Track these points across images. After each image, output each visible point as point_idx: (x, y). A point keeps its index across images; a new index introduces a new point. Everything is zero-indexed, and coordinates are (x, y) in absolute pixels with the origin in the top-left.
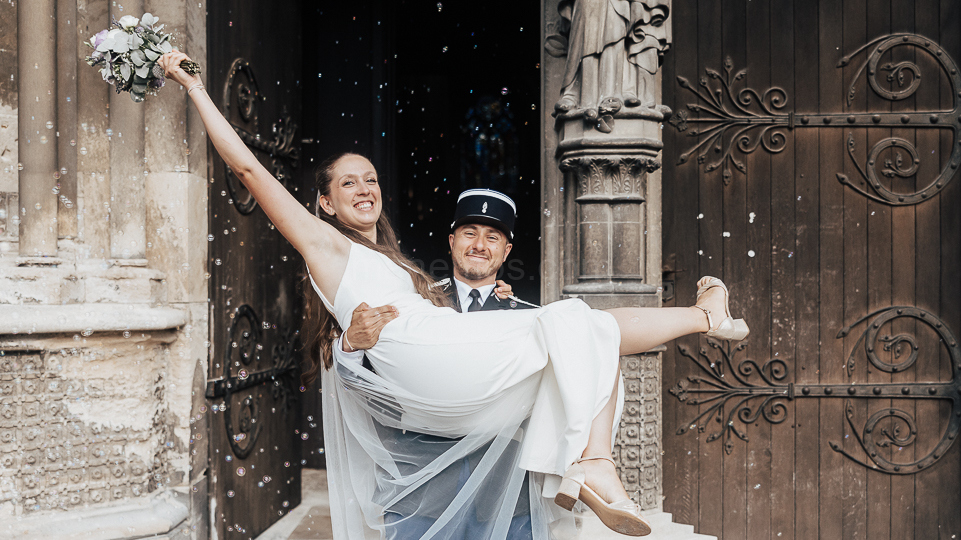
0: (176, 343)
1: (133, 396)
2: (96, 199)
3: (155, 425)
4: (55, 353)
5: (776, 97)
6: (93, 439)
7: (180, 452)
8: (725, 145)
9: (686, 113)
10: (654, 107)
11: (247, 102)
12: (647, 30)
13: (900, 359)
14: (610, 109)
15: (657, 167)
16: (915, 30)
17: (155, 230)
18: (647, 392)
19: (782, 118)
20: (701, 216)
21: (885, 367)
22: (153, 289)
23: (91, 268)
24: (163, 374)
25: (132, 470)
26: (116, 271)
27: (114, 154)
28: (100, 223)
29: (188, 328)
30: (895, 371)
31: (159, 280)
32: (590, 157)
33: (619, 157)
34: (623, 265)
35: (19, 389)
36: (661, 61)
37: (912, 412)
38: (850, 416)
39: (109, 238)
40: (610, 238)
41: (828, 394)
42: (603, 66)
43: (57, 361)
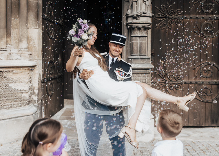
0: (35, 69)
1: (24, 82)
2: (16, 35)
3: (29, 89)
4: (6, 72)
5: (179, 12)
6: (14, 92)
7: (35, 95)
8: (167, 23)
9: (157, 15)
10: (150, 14)
11: (52, 12)
13: (208, 75)
14: (139, 14)
15: (150, 28)
17: (30, 42)
18: (147, 82)
19: (180, 17)
20: (161, 40)
21: (204, 77)
22: (29, 56)
23: (14, 51)
24: (31, 76)
25: (24, 100)
26: (20, 52)
27: (20, 24)
28: (17, 40)
29: (37, 66)
30: (207, 78)
31: (31, 54)
32: (134, 26)
33: (141, 26)
34: (142, 52)
36: (151, 3)
37: (211, 88)
38: (196, 88)
39: (19, 44)
40: (139, 45)
41: (191, 83)
42: (138, 4)
43: (6, 74)
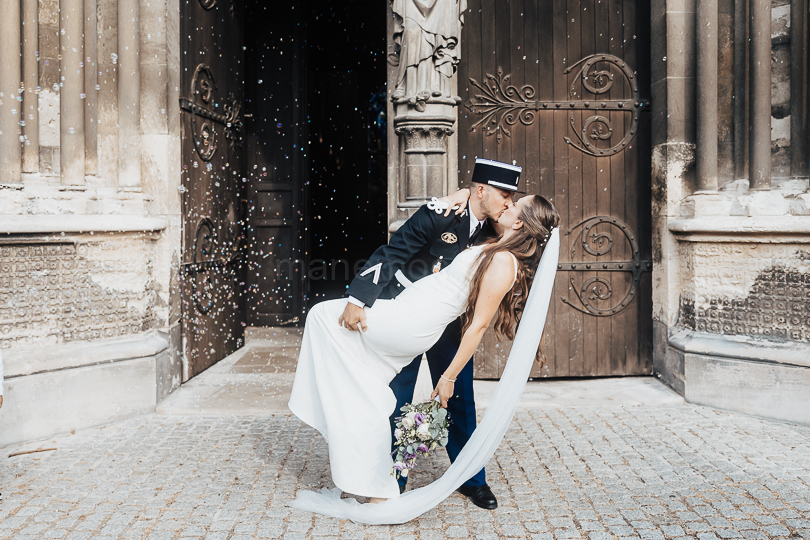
0: (161, 239)
1: (133, 272)
2: (109, 151)
3: (147, 290)
4: (84, 245)
5: (528, 92)
6: (107, 297)
7: (163, 307)
8: (498, 120)
9: (475, 100)
10: (450, 97)
11: (207, 91)
12: (445, 51)
13: (602, 248)
14: (423, 98)
15: (452, 133)
16: (609, 52)
17: (147, 170)
19: (532, 104)
21: (593, 253)
22: (145, 205)
23: (106, 193)
24: (152, 258)
25: (132, 317)
26: (122, 195)
27: (121, 123)
29: (167, 230)
30: (599, 255)
31: (149, 201)
32: (412, 127)
34: (433, 191)
35: (61, 266)
37: (609, 280)
38: (573, 282)
39: (118, 175)
40: (425, 175)
42: (419, 72)
43: (84, 250)
